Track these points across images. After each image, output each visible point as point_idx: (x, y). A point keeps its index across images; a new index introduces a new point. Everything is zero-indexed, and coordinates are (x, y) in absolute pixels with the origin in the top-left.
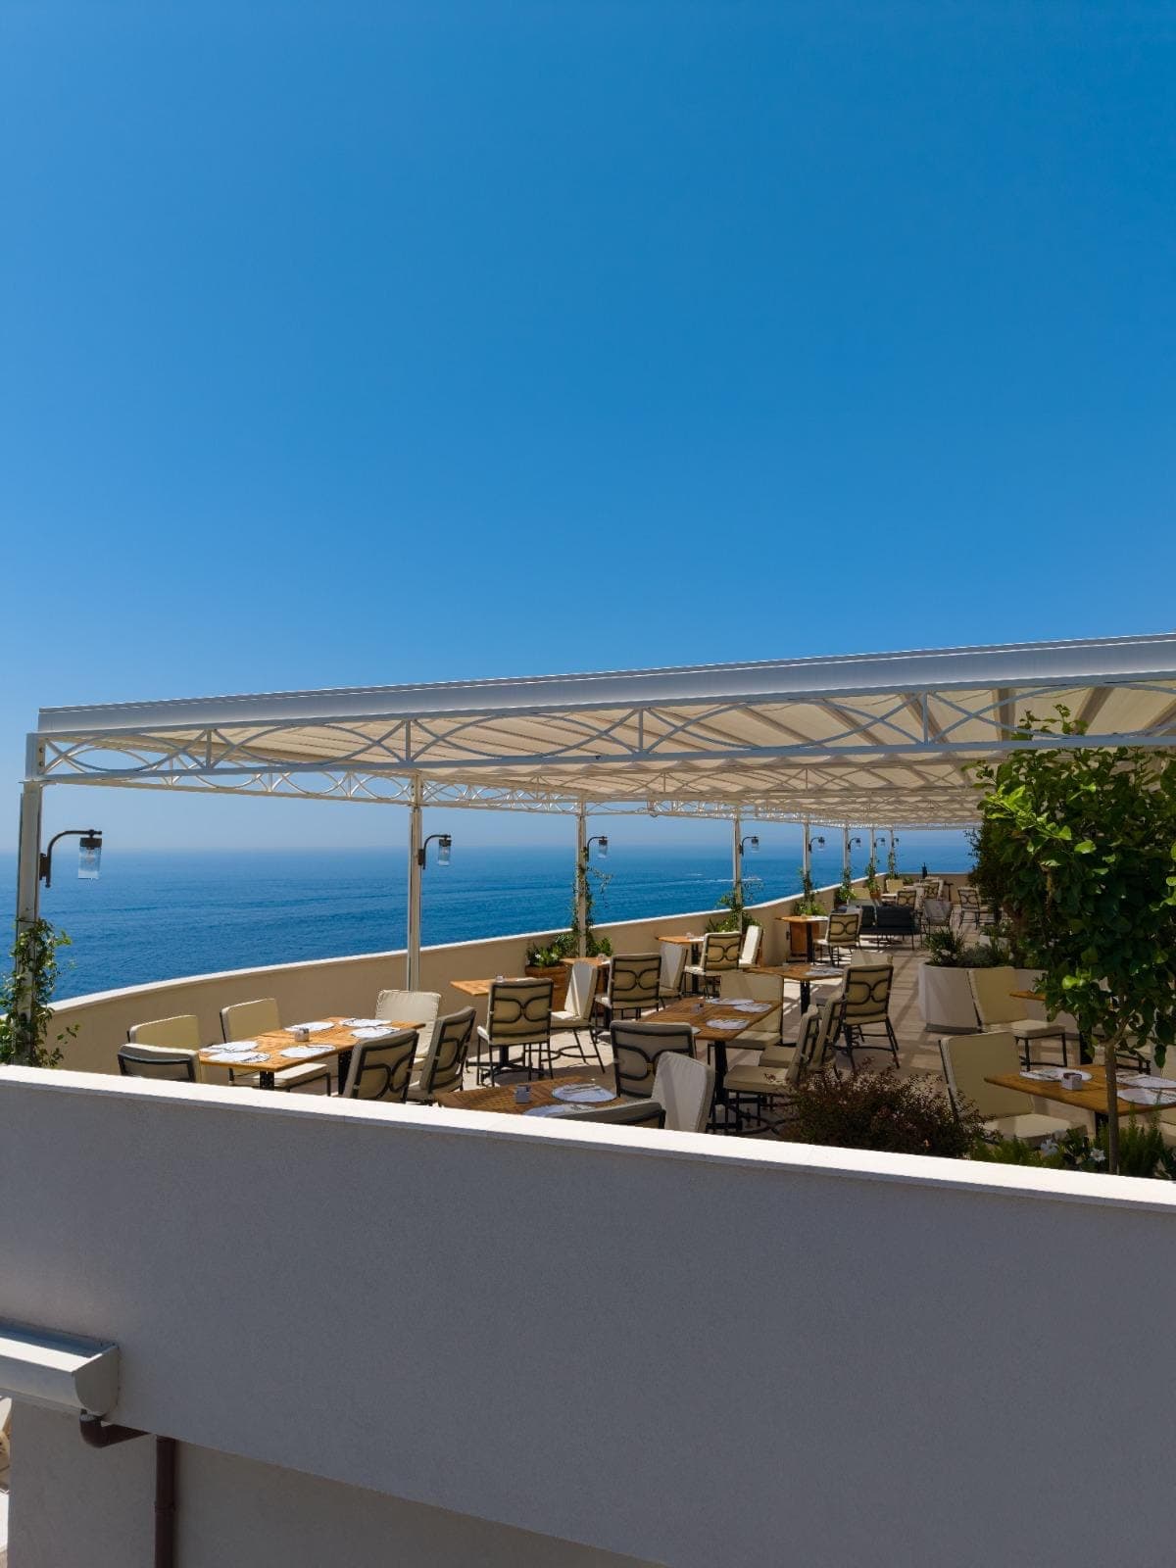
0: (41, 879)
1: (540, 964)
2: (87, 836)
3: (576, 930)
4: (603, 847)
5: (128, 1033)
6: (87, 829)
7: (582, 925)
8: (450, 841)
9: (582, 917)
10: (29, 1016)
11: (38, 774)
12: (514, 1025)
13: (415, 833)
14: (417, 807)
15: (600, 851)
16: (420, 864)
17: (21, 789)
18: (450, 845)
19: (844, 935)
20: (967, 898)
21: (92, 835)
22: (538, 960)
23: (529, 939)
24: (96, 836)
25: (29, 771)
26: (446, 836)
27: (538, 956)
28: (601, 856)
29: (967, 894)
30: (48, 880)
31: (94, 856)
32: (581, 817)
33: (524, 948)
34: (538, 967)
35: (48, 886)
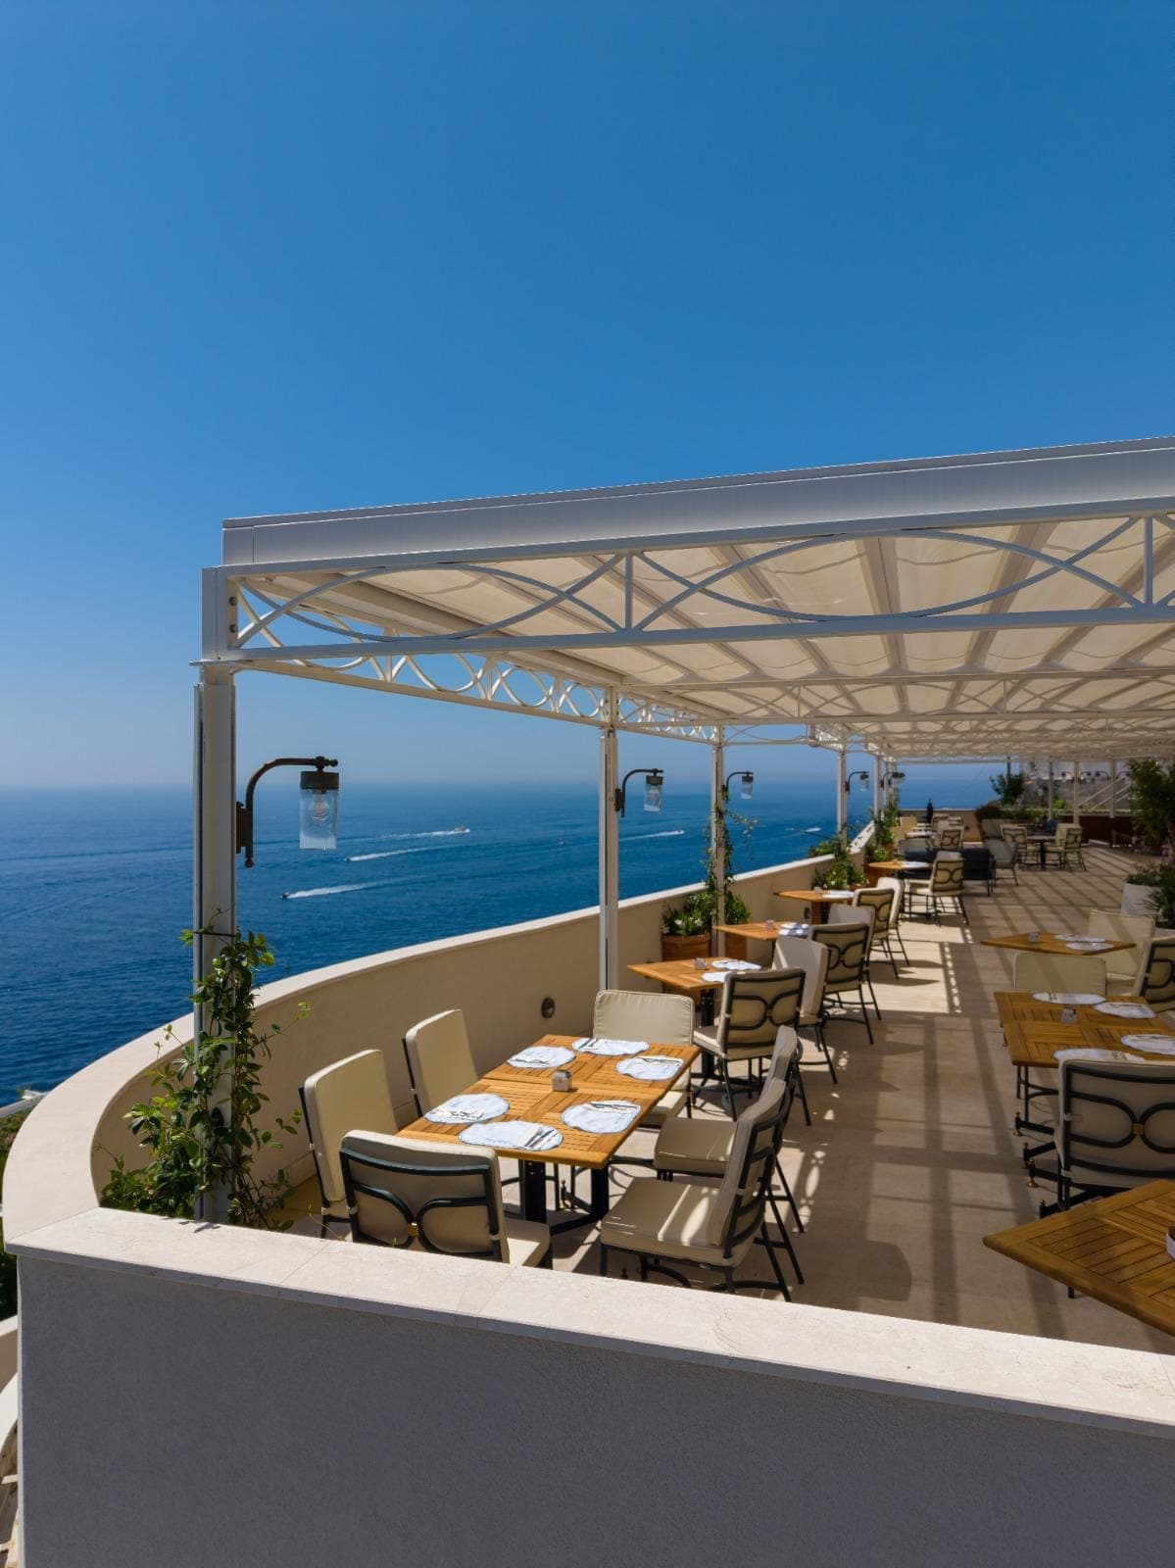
0: (238, 852)
1: (681, 932)
2: (314, 769)
3: (712, 888)
4: (747, 786)
5: (301, 1091)
6: (313, 756)
7: (720, 883)
8: (661, 778)
9: (719, 871)
10: (228, 1114)
11: (230, 647)
12: (756, 1031)
13: (610, 766)
14: (611, 730)
15: (744, 790)
16: (617, 810)
17: (195, 678)
18: (661, 783)
19: (950, 884)
20: (1013, 837)
21: (320, 768)
22: (678, 927)
23: (664, 901)
24: (327, 769)
25: (209, 642)
26: (655, 771)
27: (679, 922)
28: (745, 796)
29: (1013, 833)
30: (249, 854)
31: (326, 805)
32: (719, 747)
33: (659, 911)
34: (679, 935)
35: (249, 863)
